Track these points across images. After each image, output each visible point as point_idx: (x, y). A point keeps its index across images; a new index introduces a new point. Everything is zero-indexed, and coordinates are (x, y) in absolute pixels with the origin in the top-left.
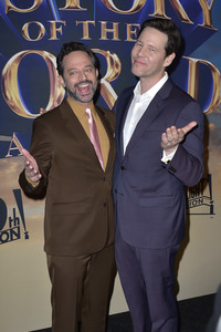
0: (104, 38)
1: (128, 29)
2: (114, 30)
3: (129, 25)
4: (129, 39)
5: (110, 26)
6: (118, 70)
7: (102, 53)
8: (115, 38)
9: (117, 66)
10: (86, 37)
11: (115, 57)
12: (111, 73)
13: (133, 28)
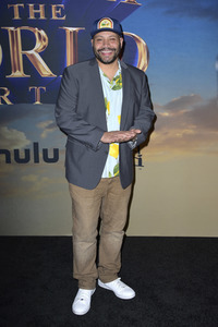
0: (32, 17)
1: (53, 9)
2: (41, 11)
3: (54, 6)
4: (54, 17)
5: (37, 8)
6: (46, 43)
7: (31, 29)
8: (42, 17)
9: (44, 40)
10: (17, 17)
11: (42, 32)
12: (39, 45)
13: (57, 9)
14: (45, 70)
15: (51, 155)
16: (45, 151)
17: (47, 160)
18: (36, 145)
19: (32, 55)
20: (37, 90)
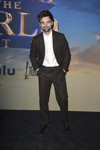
0: (5, 7)
1: (15, 4)
2: (10, 4)
3: (15, 3)
4: (16, 8)
5: (7, 3)
6: (11, 19)
7: (5, 13)
8: (10, 7)
9: (11, 18)
11: (10, 14)
12: (8, 20)
13: (17, 4)
14: (10, 32)
15: (11, 72)
16: (9, 70)
17: (9, 74)
18: (4, 67)
19: (4, 24)
20: (6, 41)
